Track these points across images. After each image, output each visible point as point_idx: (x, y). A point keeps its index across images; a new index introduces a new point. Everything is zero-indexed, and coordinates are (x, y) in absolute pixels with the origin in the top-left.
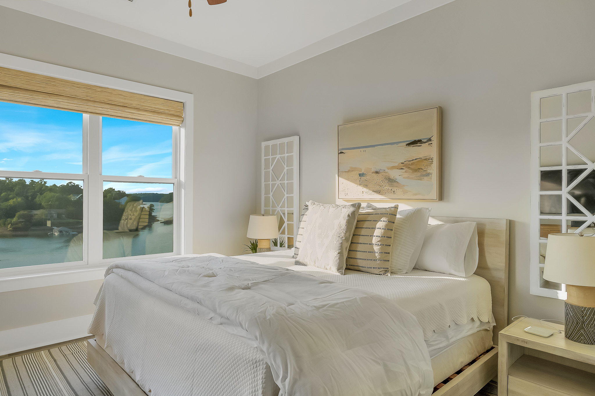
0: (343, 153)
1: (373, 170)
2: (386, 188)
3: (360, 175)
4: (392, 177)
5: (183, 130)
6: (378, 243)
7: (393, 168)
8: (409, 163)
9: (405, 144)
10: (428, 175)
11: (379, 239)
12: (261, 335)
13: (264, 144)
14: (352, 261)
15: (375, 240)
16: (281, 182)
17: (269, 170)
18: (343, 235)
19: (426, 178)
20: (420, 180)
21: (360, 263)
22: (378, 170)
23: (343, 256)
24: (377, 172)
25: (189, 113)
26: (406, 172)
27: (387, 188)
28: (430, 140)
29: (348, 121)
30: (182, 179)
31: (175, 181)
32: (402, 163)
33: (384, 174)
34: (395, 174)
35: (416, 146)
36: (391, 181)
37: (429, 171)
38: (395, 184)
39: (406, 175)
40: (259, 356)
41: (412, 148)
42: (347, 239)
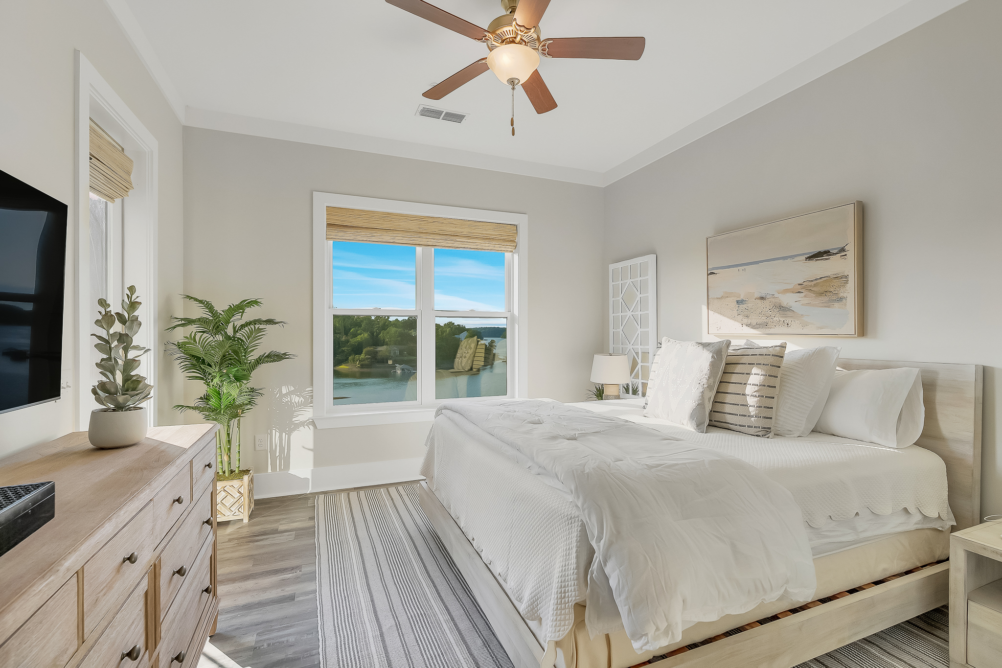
0: (715, 273)
1: (757, 295)
2: (775, 319)
3: (738, 302)
4: (784, 304)
5: (516, 256)
6: (755, 394)
7: (786, 291)
8: (810, 284)
9: (804, 258)
10: (841, 299)
11: (756, 388)
12: (576, 489)
13: (612, 267)
14: (718, 417)
15: (749, 390)
16: (633, 313)
17: (618, 299)
18: (705, 381)
19: (836, 305)
20: (829, 307)
21: (729, 419)
22: (763, 295)
23: (704, 408)
24: (762, 298)
25: (523, 238)
26: (805, 296)
27: (777, 319)
28: (843, 250)
29: (722, 231)
30: (516, 312)
31: (508, 315)
32: (799, 284)
33: (773, 300)
34: (788, 300)
35: (822, 259)
36: (783, 309)
37: (841, 295)
38: (789, 313)
39: (806, 300)
40: (575, 512)
41: (813, 263)
42: (710, 387)
